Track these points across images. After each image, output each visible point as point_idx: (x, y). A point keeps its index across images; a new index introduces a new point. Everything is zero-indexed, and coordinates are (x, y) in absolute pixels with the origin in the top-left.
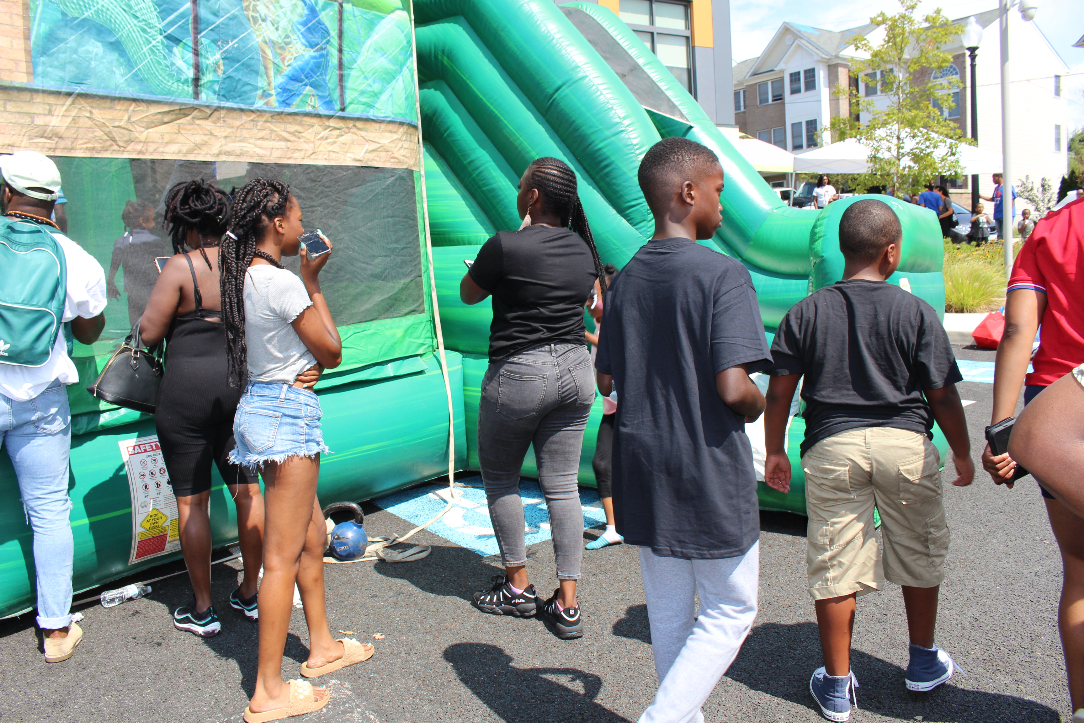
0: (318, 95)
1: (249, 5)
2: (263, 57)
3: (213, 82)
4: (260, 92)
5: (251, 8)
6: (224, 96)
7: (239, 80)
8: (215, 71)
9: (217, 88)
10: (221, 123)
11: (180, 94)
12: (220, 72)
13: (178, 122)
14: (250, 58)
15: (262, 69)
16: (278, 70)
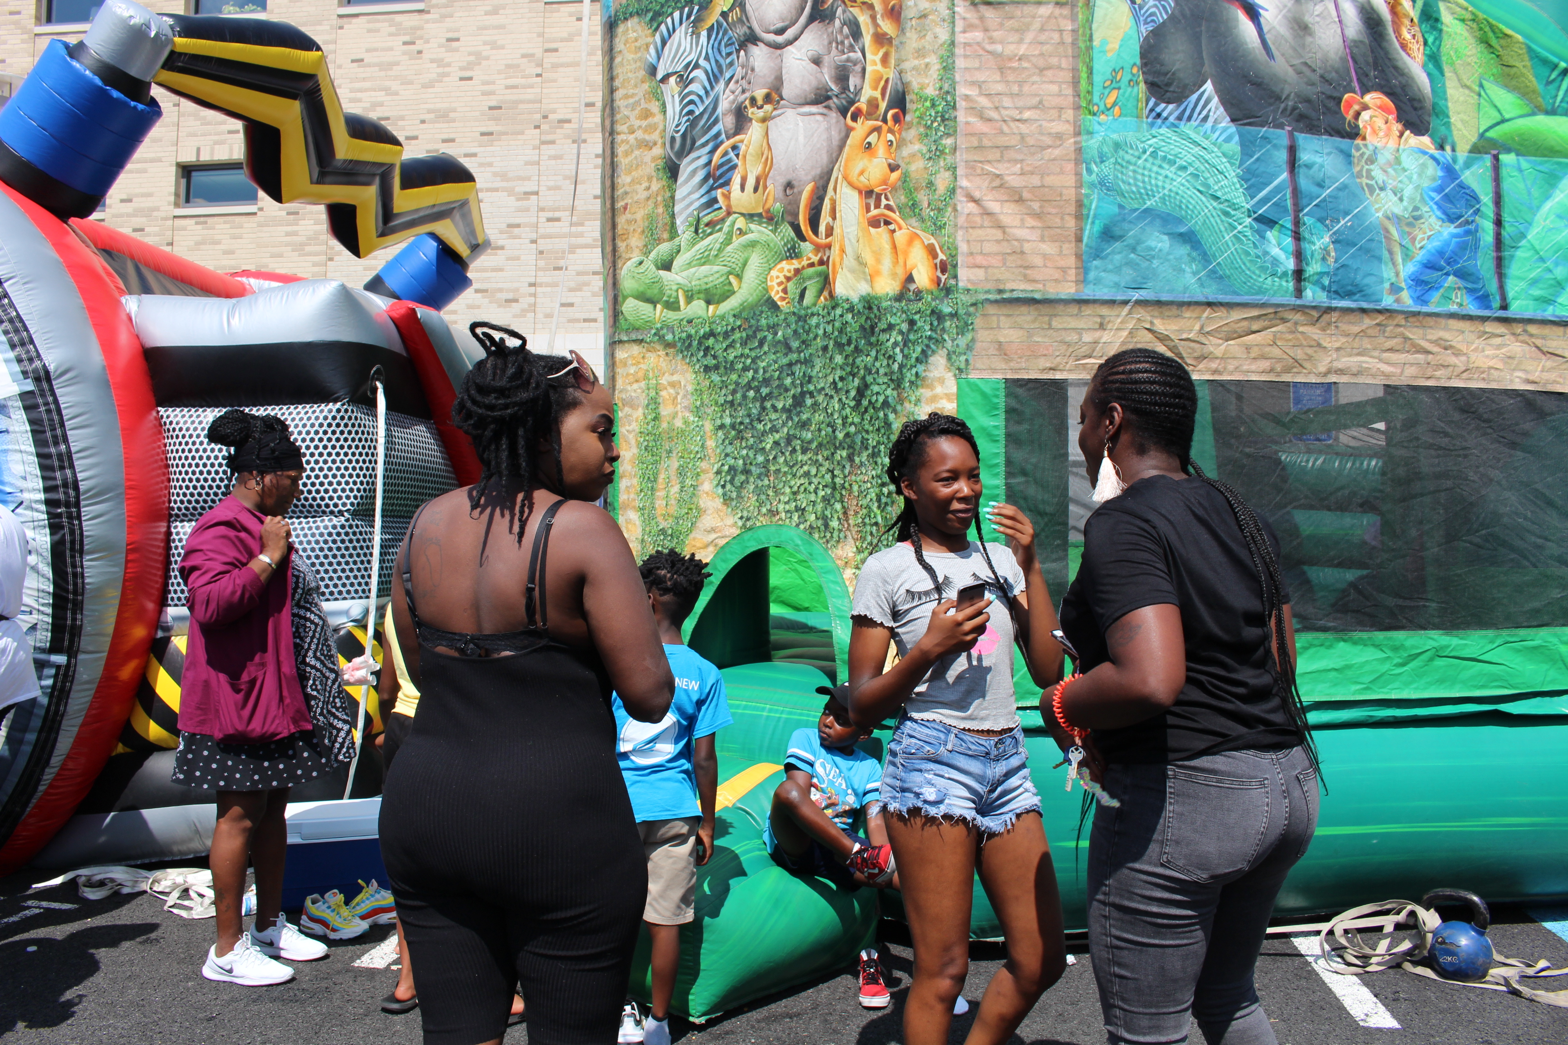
0: (1466, 288)
1: (1361, 171)
2: (1385, 237)
3: (1321, 274)
4: (1386, 286)
6: (1336, 292)
7: (1357, 269)
8: (1324, 259)
9: (1326, 281)
10: (1332, 330)
11: (1275, 292)
12: (1331, 260)
13: (1273, 329)
14: (1369, 240)
16: (1407, 255)
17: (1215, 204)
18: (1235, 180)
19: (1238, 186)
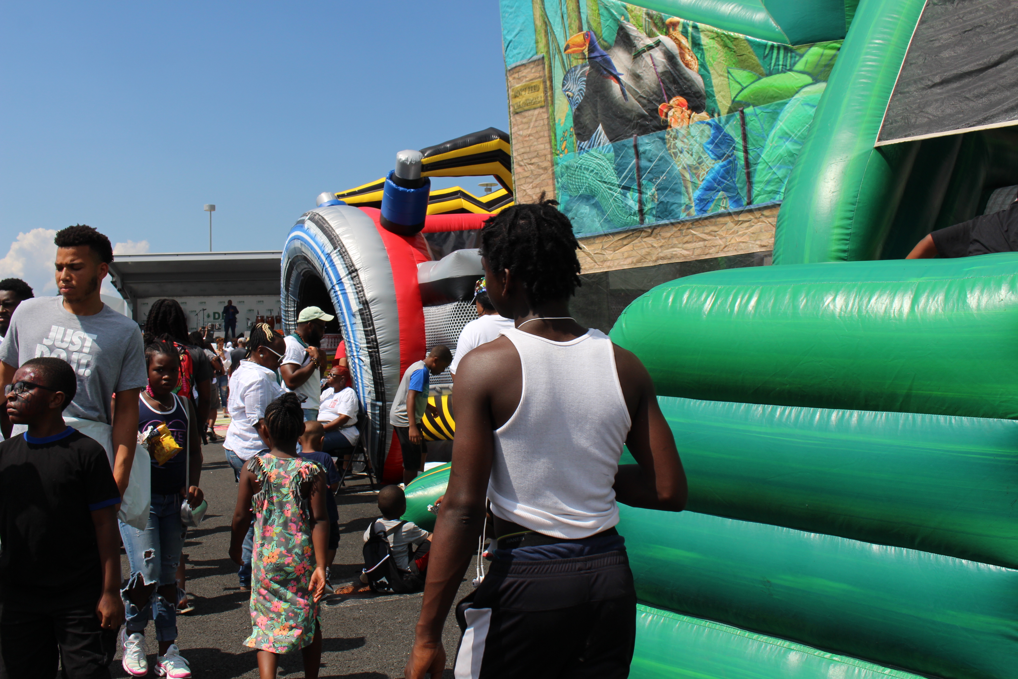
0: (729, 197)
1: (670, 145)
2: (683, 180)
3: (652, 209)
4: (683, 207)
5: (672, 147)
6: (659, 217)
7: (668, 202)
8: (653, 200)
9: (654, 212)
10: (658, 237)
11: (632, 224)
12: (656, 201)
13: (633, 242)
14: (675, 183)
15: (683, 189)
16: (695, 187)
17: (605, 185)
18: (613, 171)
19: (614, 173)
